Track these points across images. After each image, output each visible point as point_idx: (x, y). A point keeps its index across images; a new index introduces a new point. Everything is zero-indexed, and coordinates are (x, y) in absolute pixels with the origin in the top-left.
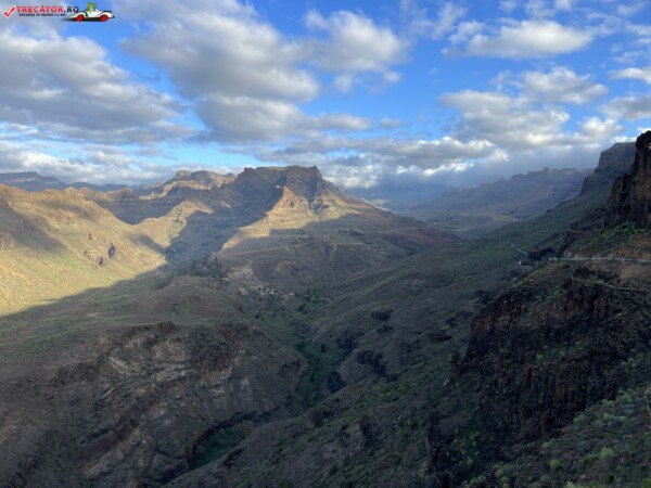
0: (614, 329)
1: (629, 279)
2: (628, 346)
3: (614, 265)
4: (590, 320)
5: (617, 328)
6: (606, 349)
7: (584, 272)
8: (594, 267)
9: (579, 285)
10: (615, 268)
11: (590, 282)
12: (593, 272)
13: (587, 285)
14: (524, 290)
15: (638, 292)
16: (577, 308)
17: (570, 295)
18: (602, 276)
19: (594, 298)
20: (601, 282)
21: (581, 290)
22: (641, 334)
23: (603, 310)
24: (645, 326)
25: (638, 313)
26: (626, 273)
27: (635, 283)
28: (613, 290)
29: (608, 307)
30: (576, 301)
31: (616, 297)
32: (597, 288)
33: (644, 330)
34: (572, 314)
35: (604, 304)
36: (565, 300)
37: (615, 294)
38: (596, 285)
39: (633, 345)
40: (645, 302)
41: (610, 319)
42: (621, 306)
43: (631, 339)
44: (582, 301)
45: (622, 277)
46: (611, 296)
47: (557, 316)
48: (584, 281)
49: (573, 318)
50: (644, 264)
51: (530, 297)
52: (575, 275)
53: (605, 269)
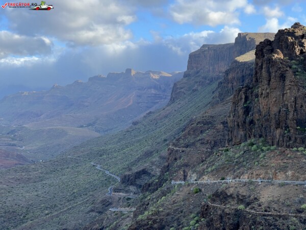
1: (270, 202)
3: (252, 187)
7: (221, 196)
8: (231, 191)
9: (219, 212)
10: (253, 190)
11: (231, 207)
12: (231, 196)
13: (227, 211)
14: (155, 222)
15: (280, 216)
18: (241, 200)
19: (237, 226)
20: (241, 207)
21: (221, 217)
26: (266, 196)
27: (275, 206)
28: (256, 216)
31: (260, 223)
32: (238, 213)
37: (258, 219)
38: (237, 210)
45: (262, 200)
46: (254, 223)
48: (223, 206)
50: (281, 185)
52: (213, 201)
53: (243, 191)
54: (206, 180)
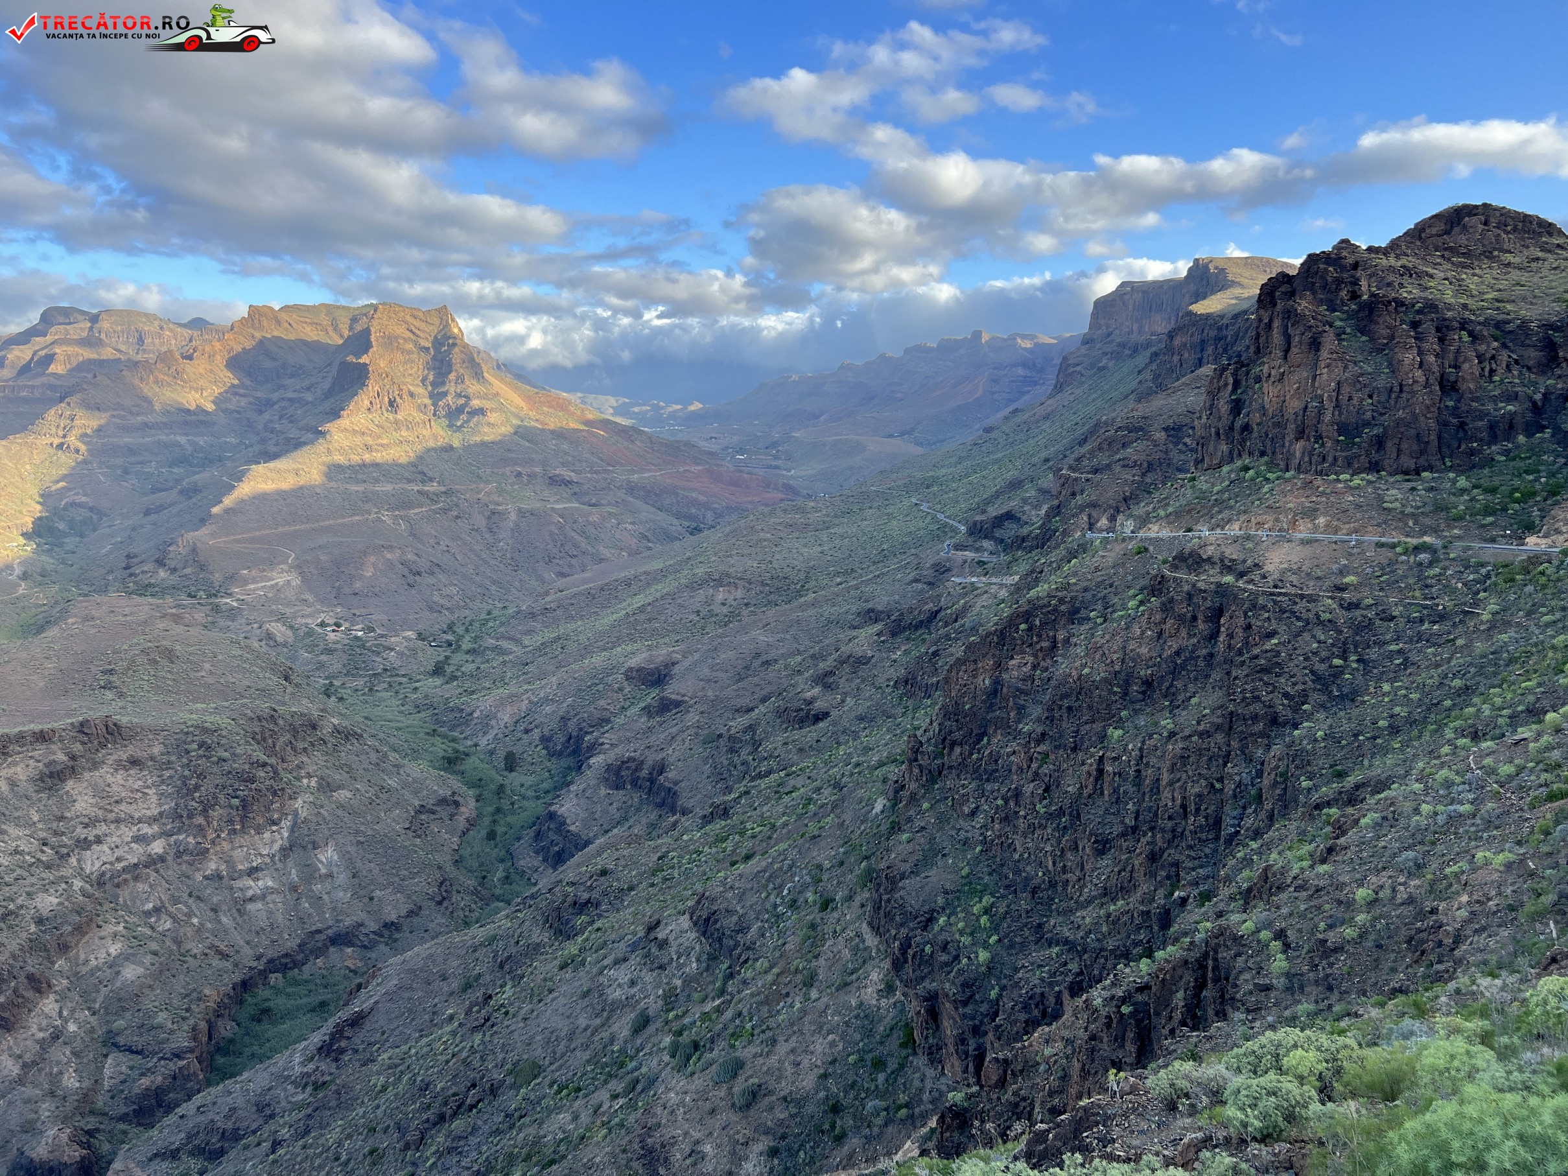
0: (1265, 670)
1: (1283, 572)
2: (1297, 701)
3: (1250, 545)
4: (1211, 655)
5: (1271, 668)
6: (1257, 707)
7: (1192, 560)
8: (1210, 551)
9: (1186, 588)
10: (1251, 550)
11: (1207, 579)
12: (1209, 559)
13: (1201, 585)
14: (1062, 601)
15: (1302, 597)
16: (1184, 633)
17: (1167, 607)
18: (1228, 567)
19: (1218, 612)
20: (1229, 579)
21: (1190, 596)
22: (1317, 677)
23: (1240, 633)
24: (1322, 661)
25: (1306, 636)
26: (1276, 560)
27: (1294, 579)
28: (1256, 595)
29: (1249, 627)
30: (1181, 618)
31: (1264, 607)
32: (1221, 591)
33: (1321, 668)
34: (1173, 645)
35: (1241, 621)
36: (1158, 617)
37: (1261, 601)
38: (1219, 585)
39: (1304, 697)
40: (1317, 616)
41: (1256, 651)
42: (1274, 625)
43: (1300, 687)
44: (1194, 618)
45: (1269, 568)
46: (1254, 606)
47: (1144, 650)
48: (1192, 577)
49: (1178, 653)
50: (1305, 542)
51: (1074, 615)
52: (1174, 567)
53: (1232, 552)
54: (1154, 531)
